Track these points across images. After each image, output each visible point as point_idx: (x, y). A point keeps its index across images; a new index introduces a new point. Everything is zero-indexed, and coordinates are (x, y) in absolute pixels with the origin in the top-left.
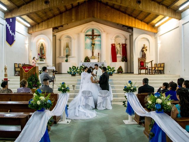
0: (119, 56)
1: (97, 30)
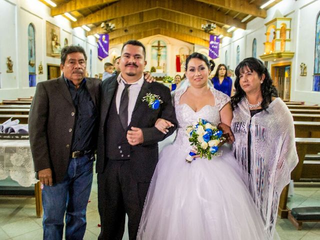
0: (183, 67)
1: (163, 42)
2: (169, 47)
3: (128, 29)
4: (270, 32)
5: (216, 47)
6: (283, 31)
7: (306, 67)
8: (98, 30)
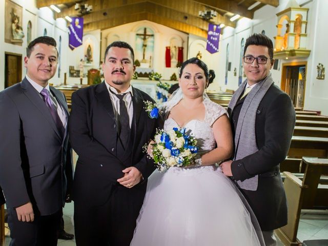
0: (174, 61)
1: (150, 29)
2: (157, 36)
3: (107, 12)
4: (282, 24)
5: (216, 39)
6: (298, 23)
7: (324, 69)
8: (70, 11)
